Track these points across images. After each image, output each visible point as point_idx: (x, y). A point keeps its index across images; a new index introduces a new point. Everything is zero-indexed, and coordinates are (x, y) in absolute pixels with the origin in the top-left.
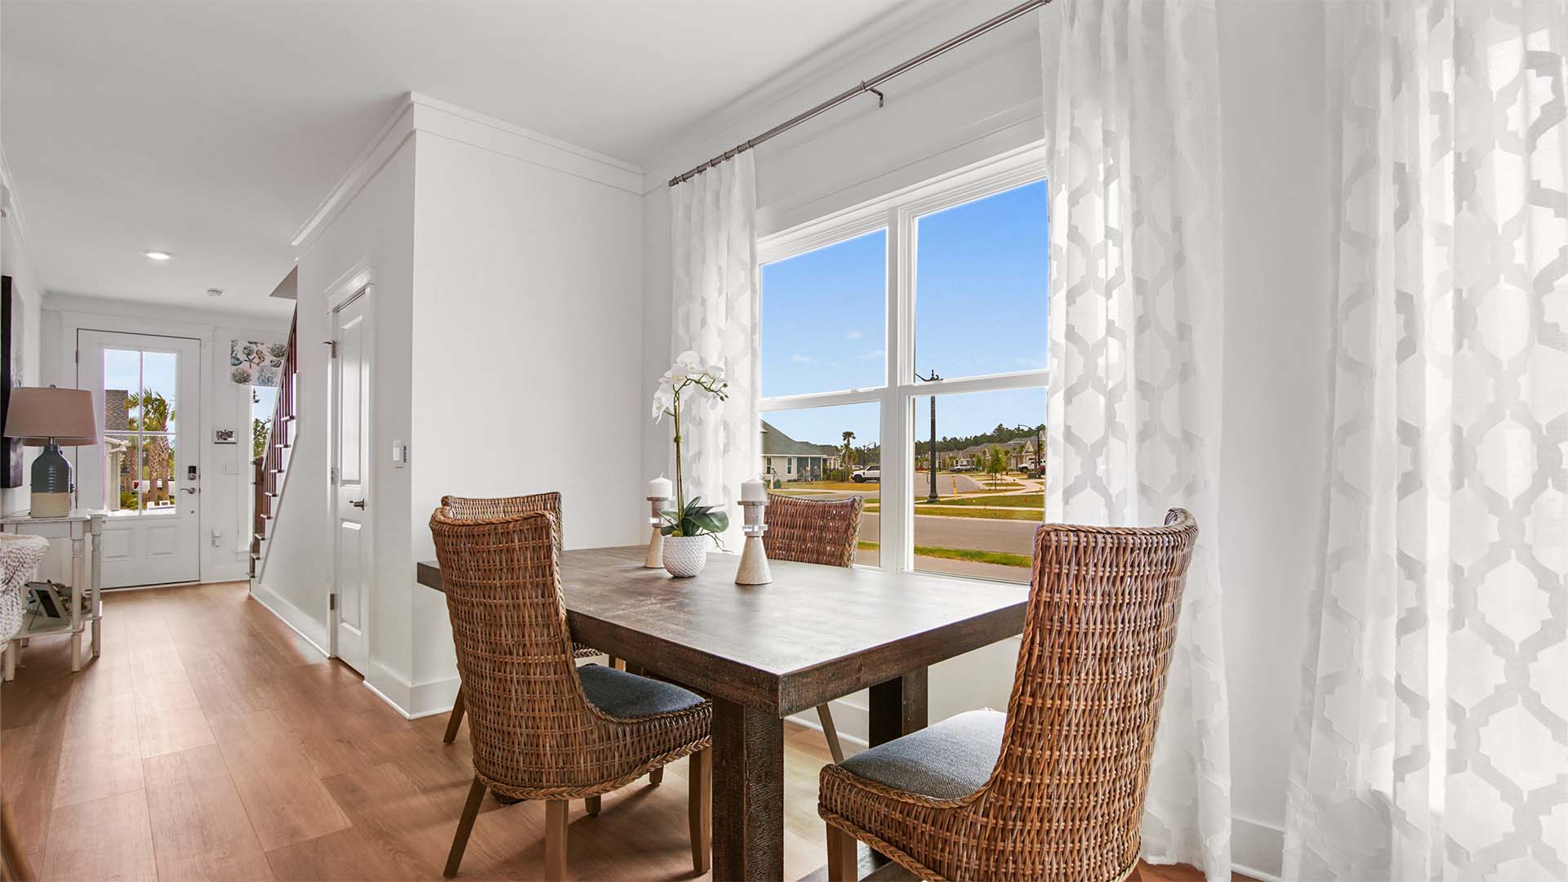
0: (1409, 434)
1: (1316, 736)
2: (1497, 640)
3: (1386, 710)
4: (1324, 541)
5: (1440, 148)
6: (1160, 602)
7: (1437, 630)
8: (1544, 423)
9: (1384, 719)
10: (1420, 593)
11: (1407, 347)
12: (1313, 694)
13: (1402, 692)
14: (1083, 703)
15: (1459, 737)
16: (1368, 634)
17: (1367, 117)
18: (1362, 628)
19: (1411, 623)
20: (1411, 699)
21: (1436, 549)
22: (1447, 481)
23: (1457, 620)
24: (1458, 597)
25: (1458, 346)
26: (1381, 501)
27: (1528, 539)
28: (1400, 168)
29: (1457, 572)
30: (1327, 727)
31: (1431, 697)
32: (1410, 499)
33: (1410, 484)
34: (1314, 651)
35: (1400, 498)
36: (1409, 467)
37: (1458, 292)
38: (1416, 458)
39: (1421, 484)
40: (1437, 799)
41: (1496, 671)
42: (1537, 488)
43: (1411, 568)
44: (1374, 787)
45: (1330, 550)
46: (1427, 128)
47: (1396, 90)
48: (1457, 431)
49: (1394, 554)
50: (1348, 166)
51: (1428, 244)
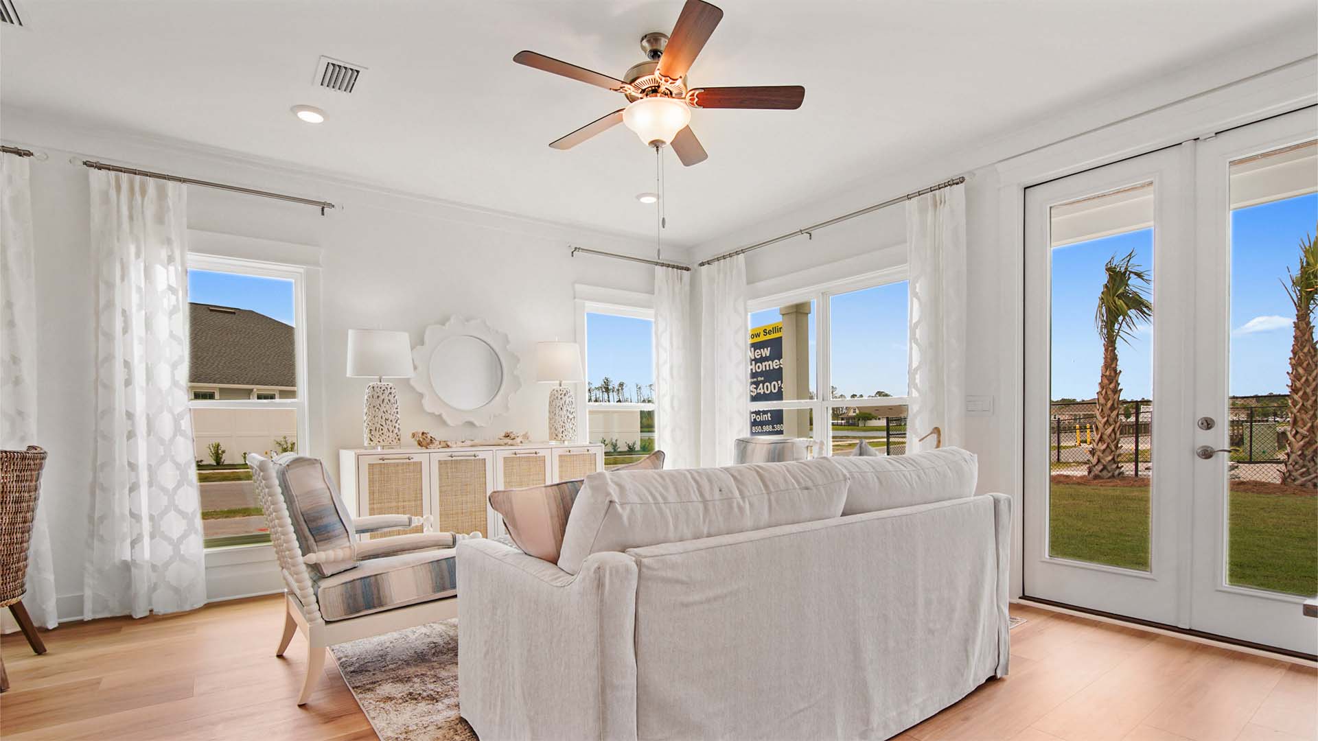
0: (130, 416)
1: (96, 543)
2: (163, 489)
3: (125, 527)
4: (95, 459)
5: (140, 307)
6: (36, 481)
7: (144, 490)
8: (176, 413)
9: (125, 530)
10: (137, 476)
11: (128, 383)
12: (94, 526)
13: (132, 515)
14: (8, 520)
15: (153, 526)
16: (117, 496)
17: (110, 286)
18: (114, 494)
19: (133, 488)
20: (135, 516)
21: (142, 459)
22: (145, 434)
23: (150, 484)
24: (150, 476)
25: (148, 384)
26: (120, 444)
27: (173, 453)
28: (124, 311)
29: (150, 467)
30: (101, 539)
31: (143, 515)
32: (131, 441)
33: (131, 435)
34: (93, 507)
35: (128, 440)
36: (130, 428)
37: (147, 364)
38: (133, 425)
39: (135, 435)
40: (147, 555)
41: (165, 500)
42: (175, 436)
43: (132, 466)
44: (123, 559)
45: (99, 463)
46: (135, 298)
47: (123, 279)
48: (148, 415)
49: (126, 464)
50: (102, 302)
51: (136, 342)
